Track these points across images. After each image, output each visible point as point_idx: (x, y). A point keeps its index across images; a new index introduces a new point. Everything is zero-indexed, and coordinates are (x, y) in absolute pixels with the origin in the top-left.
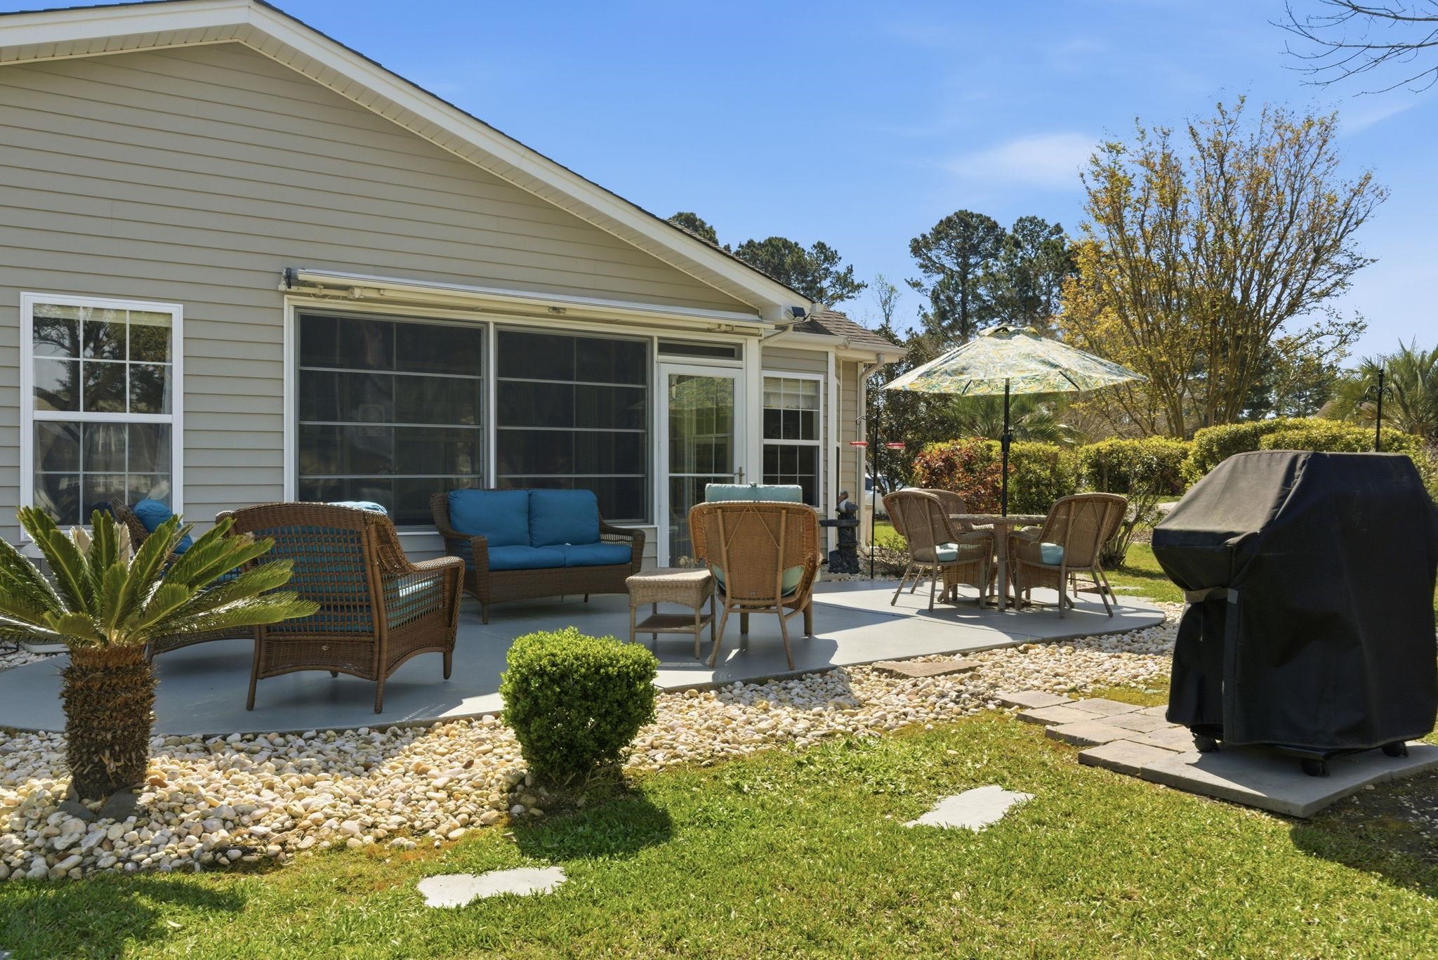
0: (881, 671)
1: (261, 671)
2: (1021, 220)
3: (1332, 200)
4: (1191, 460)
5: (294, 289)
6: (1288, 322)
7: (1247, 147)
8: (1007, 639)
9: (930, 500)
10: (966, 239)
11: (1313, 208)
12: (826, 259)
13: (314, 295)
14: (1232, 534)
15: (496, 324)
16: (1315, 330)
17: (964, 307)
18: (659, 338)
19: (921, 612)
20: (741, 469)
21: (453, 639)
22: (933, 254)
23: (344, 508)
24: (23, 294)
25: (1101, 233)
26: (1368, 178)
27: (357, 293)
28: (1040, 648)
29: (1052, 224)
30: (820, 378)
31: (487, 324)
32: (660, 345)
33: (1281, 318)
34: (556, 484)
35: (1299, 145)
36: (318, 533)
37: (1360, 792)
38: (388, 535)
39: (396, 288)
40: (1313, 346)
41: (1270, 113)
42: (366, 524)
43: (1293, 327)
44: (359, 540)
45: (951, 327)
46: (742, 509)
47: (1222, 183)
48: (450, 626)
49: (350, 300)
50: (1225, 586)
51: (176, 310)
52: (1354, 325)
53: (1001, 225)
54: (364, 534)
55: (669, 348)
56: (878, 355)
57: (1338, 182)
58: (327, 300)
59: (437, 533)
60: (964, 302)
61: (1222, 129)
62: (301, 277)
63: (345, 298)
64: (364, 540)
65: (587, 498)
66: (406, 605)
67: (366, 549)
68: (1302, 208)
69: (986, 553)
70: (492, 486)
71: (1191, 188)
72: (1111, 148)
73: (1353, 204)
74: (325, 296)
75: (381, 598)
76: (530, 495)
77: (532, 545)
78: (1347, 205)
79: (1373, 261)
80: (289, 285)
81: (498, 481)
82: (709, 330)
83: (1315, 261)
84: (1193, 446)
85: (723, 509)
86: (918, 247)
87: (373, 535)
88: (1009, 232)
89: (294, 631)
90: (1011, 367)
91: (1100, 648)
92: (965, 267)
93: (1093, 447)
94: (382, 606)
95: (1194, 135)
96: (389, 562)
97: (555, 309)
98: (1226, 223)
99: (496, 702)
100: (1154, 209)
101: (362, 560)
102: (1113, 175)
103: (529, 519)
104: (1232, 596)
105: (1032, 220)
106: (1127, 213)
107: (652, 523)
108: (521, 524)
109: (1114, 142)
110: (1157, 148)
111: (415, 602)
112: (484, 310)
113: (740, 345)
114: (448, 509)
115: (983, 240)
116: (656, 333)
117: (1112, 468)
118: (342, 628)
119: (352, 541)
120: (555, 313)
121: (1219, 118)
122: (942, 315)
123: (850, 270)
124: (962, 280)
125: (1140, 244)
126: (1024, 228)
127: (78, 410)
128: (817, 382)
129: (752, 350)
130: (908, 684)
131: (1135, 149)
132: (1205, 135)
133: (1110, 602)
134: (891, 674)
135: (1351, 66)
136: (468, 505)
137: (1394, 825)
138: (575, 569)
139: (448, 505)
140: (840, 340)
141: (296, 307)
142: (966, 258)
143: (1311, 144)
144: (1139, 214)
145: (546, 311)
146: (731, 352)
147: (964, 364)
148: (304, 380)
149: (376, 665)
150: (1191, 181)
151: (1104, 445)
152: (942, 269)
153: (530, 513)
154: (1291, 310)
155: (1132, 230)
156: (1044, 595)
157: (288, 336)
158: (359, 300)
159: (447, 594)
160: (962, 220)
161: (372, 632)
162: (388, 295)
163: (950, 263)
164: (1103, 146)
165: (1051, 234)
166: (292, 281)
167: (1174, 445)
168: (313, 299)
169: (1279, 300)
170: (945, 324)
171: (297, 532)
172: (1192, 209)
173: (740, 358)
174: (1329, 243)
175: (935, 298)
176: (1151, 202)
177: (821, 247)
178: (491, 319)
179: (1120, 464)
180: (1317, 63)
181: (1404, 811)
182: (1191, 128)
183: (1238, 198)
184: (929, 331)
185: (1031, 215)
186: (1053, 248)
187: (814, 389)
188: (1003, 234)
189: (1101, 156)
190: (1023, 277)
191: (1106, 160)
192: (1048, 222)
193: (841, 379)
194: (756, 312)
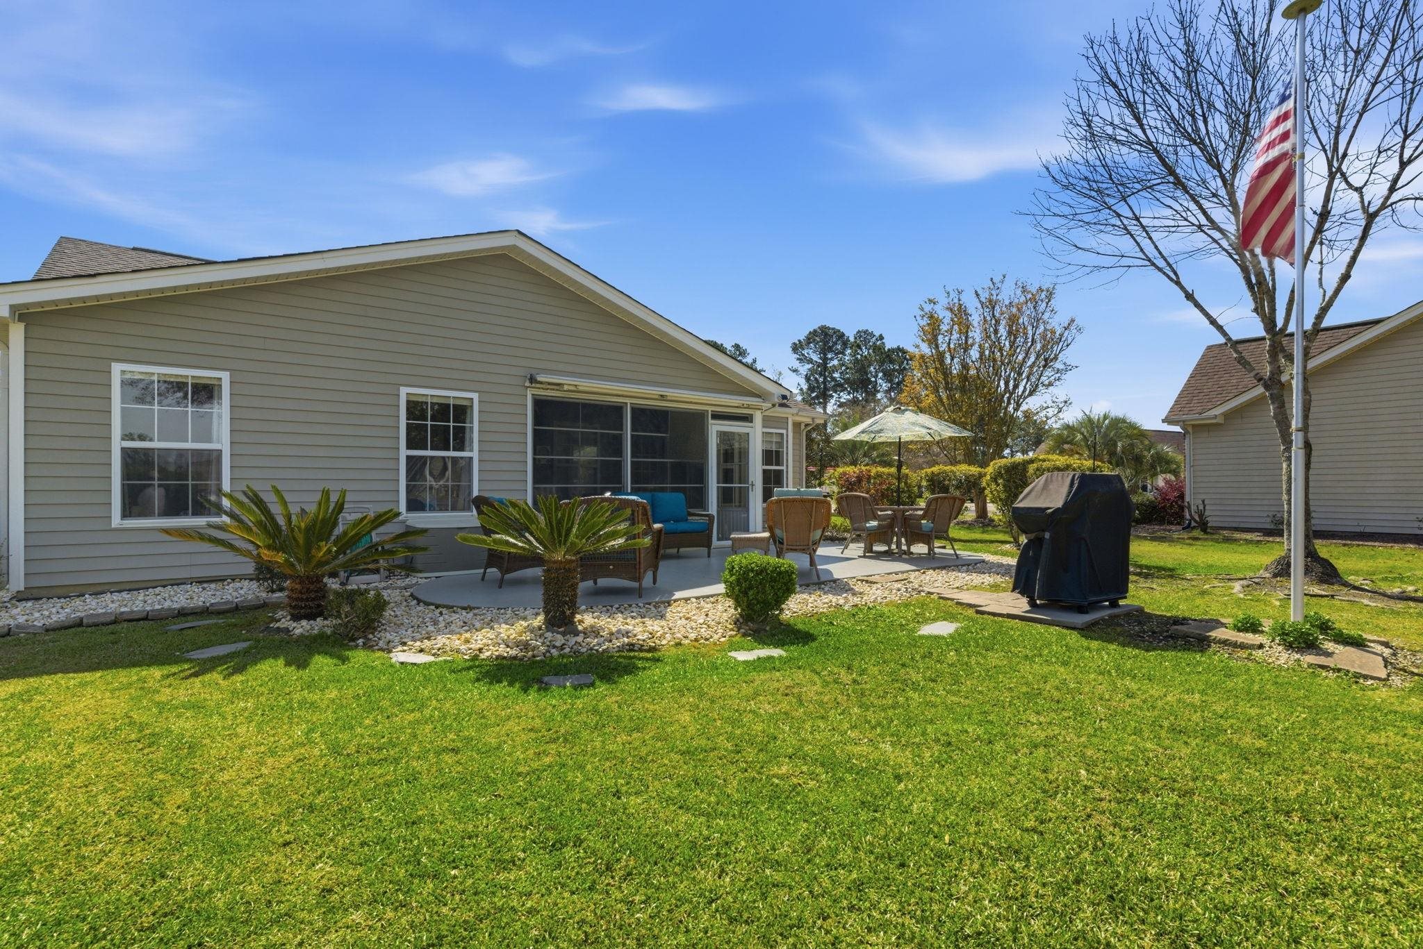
0: (862, 581)
2: (859, 332)
3: (1053, 332)
4: (988, 477)
5: (533, 385)
6: (1029, 400)
7: (1007, 302)
8: (914, 568)
9: (863, 498)
10: (825, 343)
11: (1044, 337)
12: (740, 354)
13: (543, 389)
14: (1049, 508)
15: (631, 404)
16: (1045, 405)
17: (825, 385)
18: (711, 411)
19: (860, 557)
20: (752, 482)
21: (658, 564)
22: (805, 352)
24: (402, 388)
25: (926, 349)
26: (1073, 321)
27: (566, 388)
28: (931, 572)
29: (877, 334)
30: (784, 431)
31: (627, 404)
32: (712, 415)
33: (1025, 398)
34: (666, 490)
35: (1034, 301)
37: (1103, 619)
39: (584, 384)
40: (1042, 414)
41: (1020, 284)
43: (1032, 404)
45: (817, 397)
46: (794, 501)
47: (993, 322)
49: (562, 391)
50: (1043, 531)
51: (475, 396)
52: (1066, 402)
53: (847, 335)
55: (716, 416)
56: (813, 419)
57: (1056, 322)
58: (550, 391)
60: (824, 382)
61: (993, 292)
62: (537, 379)
63: (559, 390)
65: (680, 497)
68: (1037, 337)
69: (891, 526)
71: (975, 323)
72: (931, 301)
73: (1066, 334)
74: (548, 389)
76: (652, 495)
78: (1061, 335)
79: (1077, 367)
80: (531, 383)
81: (632, 488)
82: (737, 407)
83: (1045, 366)
84: (990, 470)
85: (785, 501)
86: (796, 348)
88: (852, 339)
89: (594, 559)
90: (905, 430)
91: (959, 571)
92: (825, 360)
93: (929, 471)
95: (978, 295)
97: (661, 396)
98: (996, 345)
99: (720, 588)
100: (955, 336)
102: (931, 317)
103: (652, 508)
104: (1047, 535)
105: (866, 332)
106: (940, 338)
107: (709, 511)
109: (931, 298)
110: (956, 301)
112: (623, 396)
113: (751, 415)
115: (835, 343)
116: (710, 409)
117: (940, 482)
118: (620, 557)
120: (661, 398)
121: (992, 287)
122: (811, 389)
123: (755, 361)
124: (823, 368)
125: (948, 355)
126: (861, 336)
127: (426, 450)
128: (782, 434)
129: (758, 418)
130: (879, 586)
131: (943, 301)
132: (984, 296)
134: (867, 582)
135: (1076, 275)
137: (1119, 629)
138: (681, 535)
140: (794, 411)
141: (534, 395)
142: (825, 354)
143: (1042, 301)
144: (947, 339)
145: (656, 397)
146: (747, 419)
148: (537, 434)
149: (638, 575)
150: (975, 319)
151: (935, 469)
152: (810, 361)
153: (653, 504)
154: (1031, 394)
155: (943, 347)
156: (920, 549)
157: (529, 410)
158: (566, 391)
159: (656, 543)
160: (823, 331)
161: (635, 559)
162: (580, 388)
163: (816, 358)
164: (926, 300)
165: (877, 340)
166: (532, 381)
167: (974, 470)
168: (542, 391)
169: (1025, 387)
170: (813, 395)
172: (976, 335)
173: (752, 422)
174: (1052, 356)
175: (807, 379)
176: (954, 332)
177: (737, 347)
178: (628, 401)
179: (944, 480)
180: (1059, 273)
181: (1122, 625)
182: (976, 292)
183: (1003, 331)
184: (803, 399)
185: (865, 329)
186: (878, 349)
187: (782, 438)
188: (848, 340)
189: (925, 306)
190: (861, 367)
191: (928, 308)
192: (875, 333)
193: (794, 433)
194: (760, 397)
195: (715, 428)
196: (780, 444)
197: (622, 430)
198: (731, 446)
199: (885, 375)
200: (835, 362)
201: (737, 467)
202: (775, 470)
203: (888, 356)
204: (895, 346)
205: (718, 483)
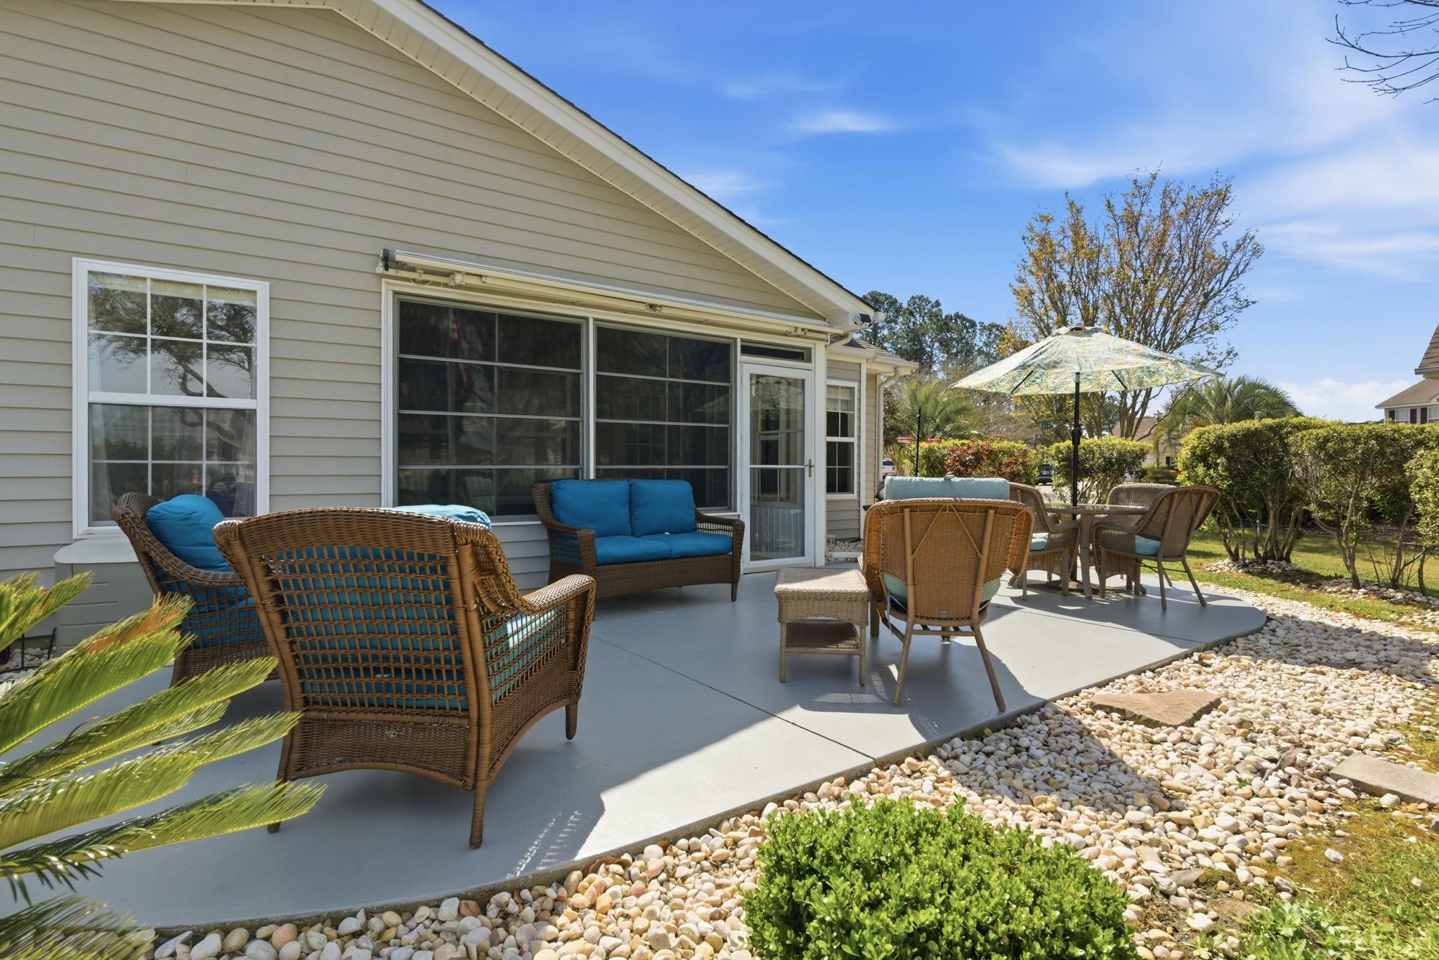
1: (292, 769)
2: (913, 298)
5: (391, 272)
13: (414, 280)
15: (595, 320)
18: (742, 340)
20: (810, 461)
21: (579, 685)
23: (420, 519)
24: (75, 259)
27: (459, 279)
29: (933, 301)
30: (854, 385)
31: (586, 319)
32: (742, 347)
34: (656, 475)
36: (377, 557)
38: (492, 561)
39: (497, 276)
42: (455, 543)
44: (444, 569)
46: (936, 508)
48: (575, 669)
49: (451, 287)
51: (261, 287)
52: (1229, 353)
53: (899, 300)
54: (453, 561)
55: (751, 349)
56: (896, 368)
58: (426, 286)
59: (539, 522)
62: (399, 258)
63: (446, 285)
64: (453, 570)
65: (683, 488)
66: (519, 657)
67: (456, 584)
70: (592, 476)
74: (425, 282)
75: (481, 659)
76: (630, 486)
77: (633, 535)
79: (1253, 303)
80: (387, 268)
81: (597, 471)
82: (785, 335)
83: (1205, 304)
85: (913, 508)
87: (468, 561)
88: (905, 306)
89: (345, 704)
94: (482, 672)
96: (494, 601)
97: (652, 306)
101: (450, 601)
103: (630, 509)
105: (921, 298)
107: (735, 511)
108: (624, 514)
109: (1045, 213)
111: (527, 651)
112: (584, 305)
113: (809, 350)
114: (551, 499)
115: (887, 310)
116: (739, 335)
118: (420, 704)
119: (434, 570)
120: (651, 311)
124: (874, 337)
126: (914, 304)
127: (145, 392)
128: (852, 389)
129: (820, 353)
133: (1166, 585)
134: (1124, 714)
136: (569, 493)
138: (681, 560)
139: (551, 495)
141: (395, 293)
145: (642, 308)
146: (800, 355)
147: (1054, 358)
148: (405, 371)
149: (472, 764)
153: (632, 502)
157: (387, 321)
158: (459, 287)
159: (571, 626)
160: (873, 298)
161: (466, 710)
162: (490, 283)
164: (1037, 216)
165: (933, 306)
166: (389, 263)
168: (413, 284)
171: (343, 556)
173: (809, 360)
178: (592, 314)
182: (1109, 203)
185: (920, 294)
186: (934, 316)
187: (852, 395)
188: (901, 307)
189: (1034, 224)
190: (915, 336)
191: (1039, 227)
192: (930, 299)
193: (867, 388)
194: (825, 319)
195: (746, 368)
196: (849, 403)
197: (579, 367)
198: (775, 404)
199: (941, 344)
200: (886, 332)
201: (784, 436)
202: (840, 444)
203: (946, 324)
204: (953, 313)
205: (753, 461)
